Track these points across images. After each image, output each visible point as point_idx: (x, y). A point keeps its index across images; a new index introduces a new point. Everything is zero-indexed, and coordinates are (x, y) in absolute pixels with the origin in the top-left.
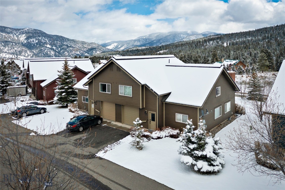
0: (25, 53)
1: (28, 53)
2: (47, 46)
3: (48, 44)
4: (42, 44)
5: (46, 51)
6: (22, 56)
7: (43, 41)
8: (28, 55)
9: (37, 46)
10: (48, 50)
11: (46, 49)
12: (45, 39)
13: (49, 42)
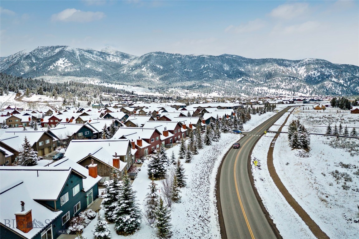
0: (303, 89)
1: (306, 89)
2: (332, 79)
3: (333, 77)
4: (325, 77)
5: (329, 86)
6: (300, 92)
7: (327, 73)
8: (307, 91)
9: (319, 80)
10: (333, 84)
11: (329, 84)
12: (330, 71)
13: (335, 74)
